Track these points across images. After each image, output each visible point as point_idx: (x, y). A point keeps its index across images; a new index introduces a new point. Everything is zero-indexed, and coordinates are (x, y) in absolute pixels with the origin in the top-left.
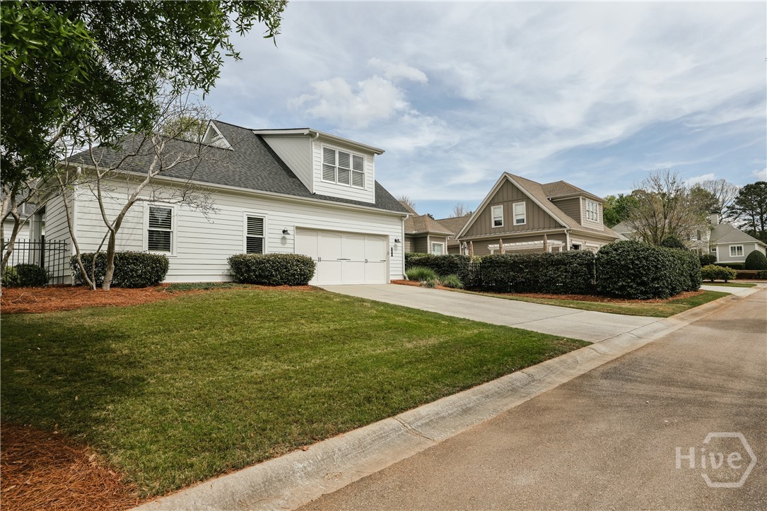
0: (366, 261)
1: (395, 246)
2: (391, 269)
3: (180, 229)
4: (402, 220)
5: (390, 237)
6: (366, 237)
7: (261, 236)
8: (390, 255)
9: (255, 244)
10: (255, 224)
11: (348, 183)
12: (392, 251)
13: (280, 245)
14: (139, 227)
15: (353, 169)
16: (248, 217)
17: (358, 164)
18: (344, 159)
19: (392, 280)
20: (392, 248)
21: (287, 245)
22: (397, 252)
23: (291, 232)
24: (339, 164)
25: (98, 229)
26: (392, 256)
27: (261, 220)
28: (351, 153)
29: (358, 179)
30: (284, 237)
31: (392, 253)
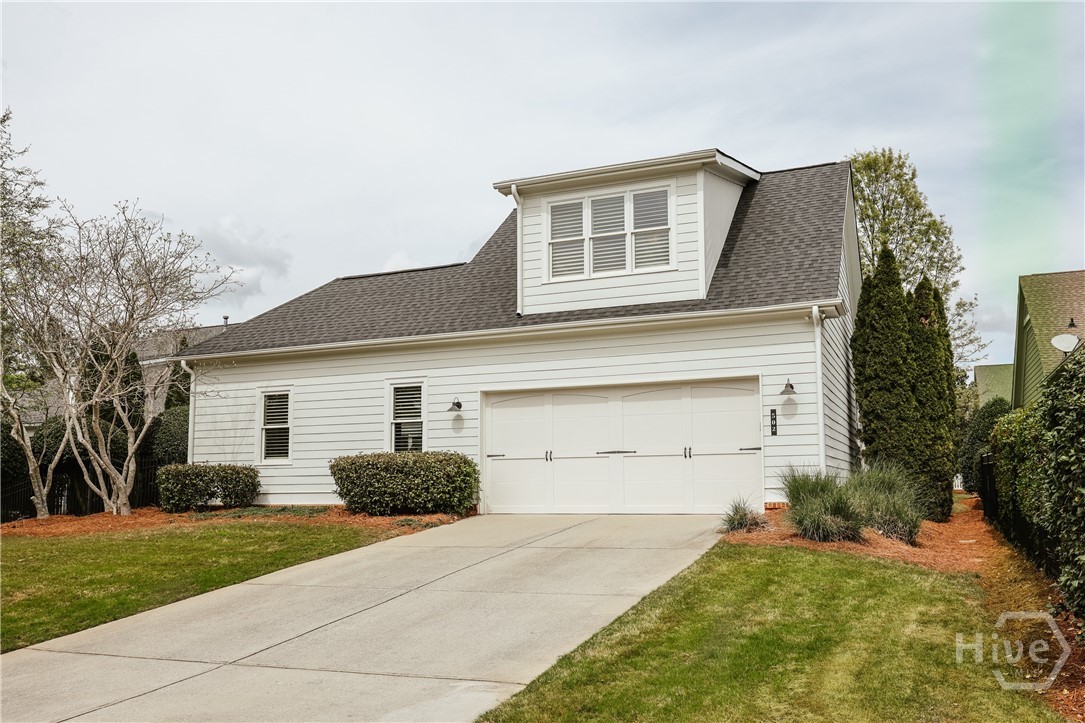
0: (688, 454)
1: (788, 403)
2: (768, 472)
5: (762, 381)
7: (418, 420)
8: (767, 431)
10: (407, 398)
11: (623, 266)
12: (775, 419)
13: (451, 433)
14: (251, 425)
15: (635, 228)
16: (395, 389)
17: (653, 212)
18: (607, 212)
19: (770, 504)
20: (773, 411)
21: (464, 433)
22: (796, 420)
23: (472, 405)
24: (595, 229)
25: (213, 434)
26: (774, 433)
27: (419, 389)
28: (628, 193)
29: (655, 247)
30: (458, 416)
31: (775, 425)
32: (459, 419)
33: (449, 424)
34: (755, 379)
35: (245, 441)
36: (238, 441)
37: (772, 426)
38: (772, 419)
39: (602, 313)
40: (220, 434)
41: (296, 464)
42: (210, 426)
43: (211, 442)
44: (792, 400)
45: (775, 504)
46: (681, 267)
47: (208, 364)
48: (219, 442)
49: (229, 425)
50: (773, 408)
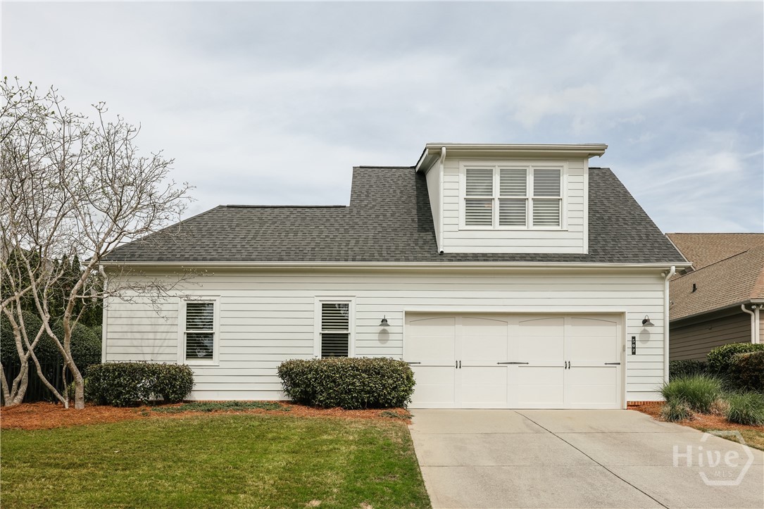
0: (568, 366)
1: (645, 333)
2: (627, 380)
3: (224, 329)
4: (663, 279)
5: (627, 316)
6: (568, 319)
7: (345, 332)
8: (629, 351)
9: (335, 343)
10: (334, 314)
11: (523, 223)
12: (635, 343)
13: (378, 343)
14: (174, 329)
15: (534, 195)
16: (323, 304)
17: (548, 185)
18: (514, 180)
19: (632, 402)
20: (634, 338)
21: (389, 343)
22: (649, 344)
23: (396, 321)
24: (502, 192)
25: (129, 335)
26: (634, 353)
27: (347, 306)
28: (530, 168)
29: (549, 212)
30: (384, 330)
31: (635, 348)
32: (384, 332)
33: (376, 337)
34: (621, 315)
35: (167, 342)
36: (158, 343)
37: (633, 348)
38: (633, 343)
39: (513, 257)
40: (138, 336)
41: (222, 365)
42: (125, 329)
43: (127, 343)
44: (646, 330)
45: (635, 402)
46: (570, 229)
47: (126, 271)
48: (135, 342)
49: (148, 328)
50: (634, 335)
